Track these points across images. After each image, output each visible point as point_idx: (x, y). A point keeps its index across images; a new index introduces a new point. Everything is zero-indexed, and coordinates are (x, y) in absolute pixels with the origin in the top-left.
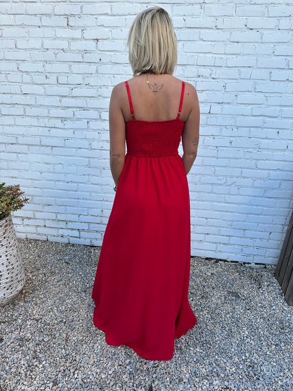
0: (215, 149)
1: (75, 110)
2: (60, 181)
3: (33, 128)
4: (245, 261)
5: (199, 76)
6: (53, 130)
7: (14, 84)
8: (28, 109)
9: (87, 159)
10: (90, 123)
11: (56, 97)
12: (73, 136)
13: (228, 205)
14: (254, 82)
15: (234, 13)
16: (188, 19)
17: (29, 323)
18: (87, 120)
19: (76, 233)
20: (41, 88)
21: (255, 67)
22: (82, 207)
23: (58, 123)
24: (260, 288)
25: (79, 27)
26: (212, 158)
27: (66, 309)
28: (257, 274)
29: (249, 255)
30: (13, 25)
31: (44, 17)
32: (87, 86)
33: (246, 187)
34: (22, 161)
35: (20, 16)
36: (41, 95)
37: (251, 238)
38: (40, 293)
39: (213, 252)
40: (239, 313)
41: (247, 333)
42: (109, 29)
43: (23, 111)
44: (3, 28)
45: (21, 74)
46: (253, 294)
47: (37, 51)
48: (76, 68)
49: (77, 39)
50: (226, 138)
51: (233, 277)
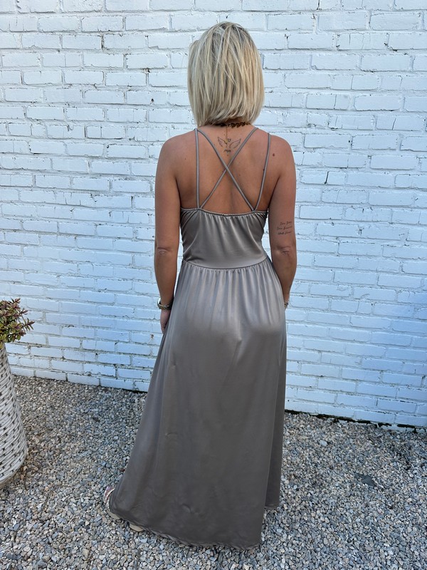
0: (335, 240)
1: (111, 178)
2: (88, 288)
3: (46, 207)
4: (381, 421)
5: (309, 125)
6: (78, 209)
7: (19, 138)
8: (39, 177)
9: (130, 255)
10: (136, 199)
11: (83, 158)
12: (108, 219)
13: (356, 330)
14: (400, 135)
15: (368, 24)
16: (293, 35)
17: (29, 526)
18: (130, 195)
19: (111, 371)
20: (60, 144)
21: (401, 110)
22: (122, 330)
23: (86, 199)
24: (408, 468)
25: (119, 50)
26: (330, 256)
27: (91, 502)
28: (403, 443)
29: (389, 412)
30: (18, 49)
31: (65, 36)
32: (132, 142)
33: (385, 301)
34: (30, 258)
35: (29, 34)
36: (60, 156)
37: (392, 385)
38: (50, 473)
39: (330, 406)
40: (376, 514)
41: (391, 553)
42: (167, 53)
43: (31, 180)
44: (4, 52)
45: (30, 122)
46: (398, 480)
47: (55, 88)
48: (114, 113)
49: (117, 69)
50: (352, 223)
51: (363, 449)
